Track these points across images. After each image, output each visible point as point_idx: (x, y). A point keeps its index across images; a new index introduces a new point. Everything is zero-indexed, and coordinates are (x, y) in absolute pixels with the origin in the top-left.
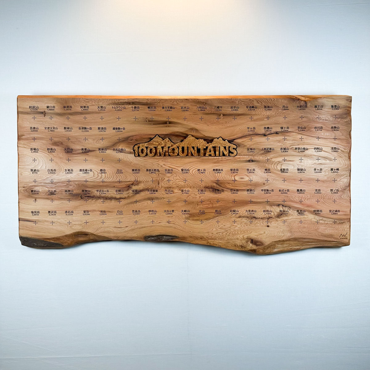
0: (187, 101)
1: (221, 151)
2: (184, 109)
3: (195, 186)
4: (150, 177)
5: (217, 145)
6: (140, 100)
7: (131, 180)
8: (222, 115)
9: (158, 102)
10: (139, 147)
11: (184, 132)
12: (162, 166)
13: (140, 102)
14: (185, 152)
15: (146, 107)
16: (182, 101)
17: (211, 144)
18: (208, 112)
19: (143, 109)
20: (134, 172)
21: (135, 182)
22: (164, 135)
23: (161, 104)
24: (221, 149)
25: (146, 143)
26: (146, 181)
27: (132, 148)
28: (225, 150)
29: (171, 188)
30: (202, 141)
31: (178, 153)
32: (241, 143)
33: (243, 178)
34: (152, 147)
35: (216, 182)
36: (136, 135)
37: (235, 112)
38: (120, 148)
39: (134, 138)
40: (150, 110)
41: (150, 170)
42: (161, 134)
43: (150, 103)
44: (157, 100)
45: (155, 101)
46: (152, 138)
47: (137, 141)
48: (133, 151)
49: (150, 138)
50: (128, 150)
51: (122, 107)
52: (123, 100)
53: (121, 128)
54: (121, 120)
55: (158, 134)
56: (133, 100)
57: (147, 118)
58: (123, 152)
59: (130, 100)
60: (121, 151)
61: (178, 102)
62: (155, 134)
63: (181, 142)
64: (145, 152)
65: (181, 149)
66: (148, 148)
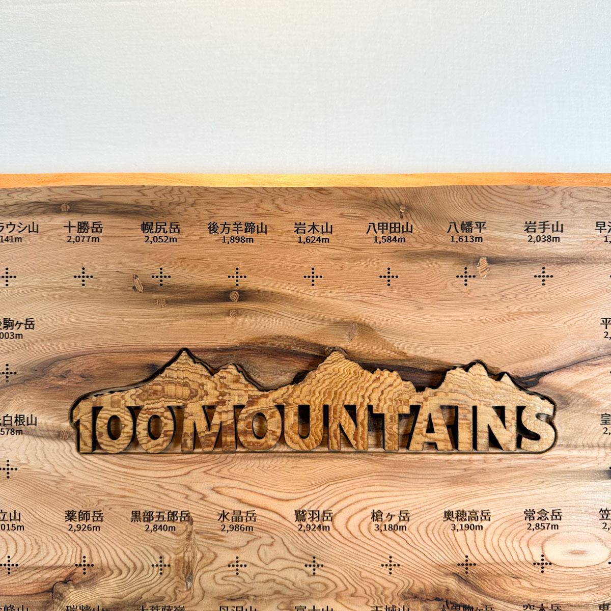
0: (323, 197)
1: (482, 427)
2: (311, 235)
3: (361, 591)
4: (152, 550)
5: (460, 397)
6: (105, 193)
7: (59, 563)
8: (483, 262)
9: (190, 200)
10: (96, 410)
11: (310, 339)
12: (203, 497)
13: (106, 199)
14: (312, 430)
15: (136, 224)
16: (301, 199)
17: (435, 394)
18: (418, 245)
19: (117, 232)
20: (73, 523)
21: (81, 569)
22: (215, 350)
23: (203, 212)
24: (480, 418)
25: (133, 391)
26: (131, 565)
27: (67, 413)
28: (499, 422)
29: (248, 597)
30: (390, 381)
31: (279, 434)
32: (575, 390)
33: (582, 553)
34: (158, 406)
35: (458, 570)
36: (83, 355)
37: (543, 248)
38: (12, 413)
39: (77, 366)
40: (151, 236)
41: (148, 516)
42: (201, 347)
43: (150, 204)
44: (182, 193)
45: (176, 199)
46: (159, 368)
47: (88, 380)
48: (71, 427)
49: (152, 366)
50: (46, 424)
51: (23, 227)
52: (29, 194)
53: (15, 323)
54: (17, 284)
55: (188, 347)
56: (72, 191)
57: (136, 276)
58: (23, 429)
59: (61, 195)
60: (14, 424)
61: (279, 201)
62: (173, 347)
63: (297, 383)
64: (124, 432)
65: (297, 418)
66: (140, 415)
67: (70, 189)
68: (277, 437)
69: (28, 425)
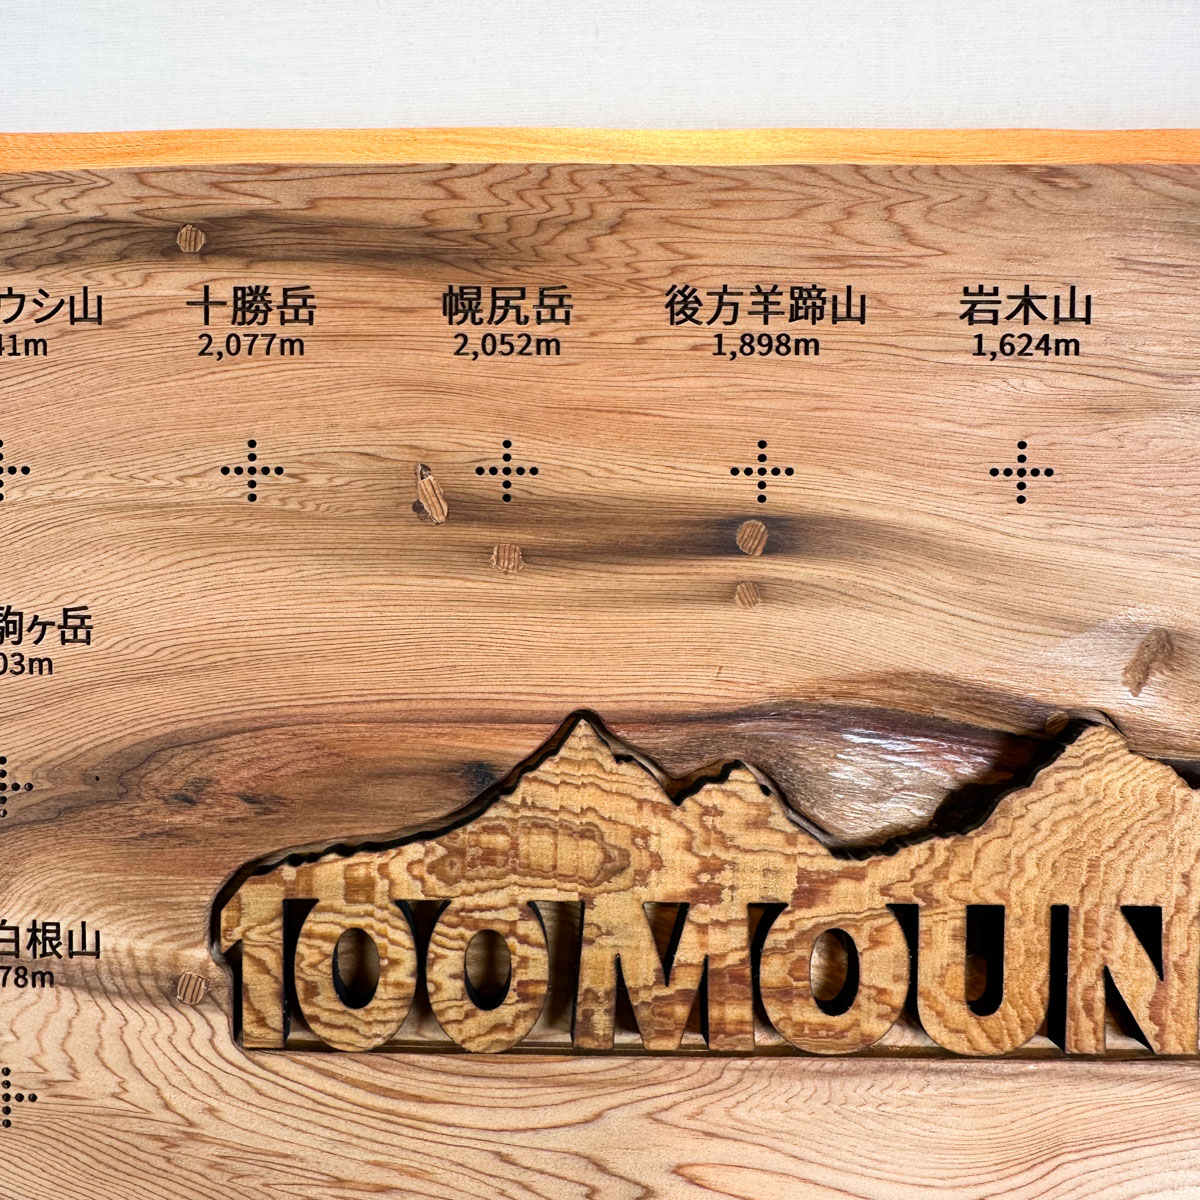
0: (1061, 199)
2: (1016, 327)
6: (326, 188)
9: (608, 212)
13: (326, 211)
15: (423, 293)
16: (982, 205)
19: (362, 320)
22: (684, 719)
23: (650, 250)
27: (200, 920)
31: (898, 999)
36: (254, 728)
38: (20, 916)
39: (232, 769)
40: (475, 333)
42: (636, 706)
43: (475, 227)
44: (582, 189)
45: (561, 209)
46: (500, 776)
47: (267, 811)
48: (212, 964)
49: (477, 769)
50: (130, 953)
51: (50, 303)
52: (72, 192)
53: (27, 621)
54: (32, 493)
55: (595, 707)
56: (215, 185)
57: (425, 468)
58: (55, 969)
59: (178, 196)
60: (26, 953)
61: (907, 215)
62: (545, 707)
63: (964, 833)
64: (386, 984)
65: (960, 949)
66: (439, 927)
67: (207, 178)
68: (894, 1009)
69: (71, 954)
